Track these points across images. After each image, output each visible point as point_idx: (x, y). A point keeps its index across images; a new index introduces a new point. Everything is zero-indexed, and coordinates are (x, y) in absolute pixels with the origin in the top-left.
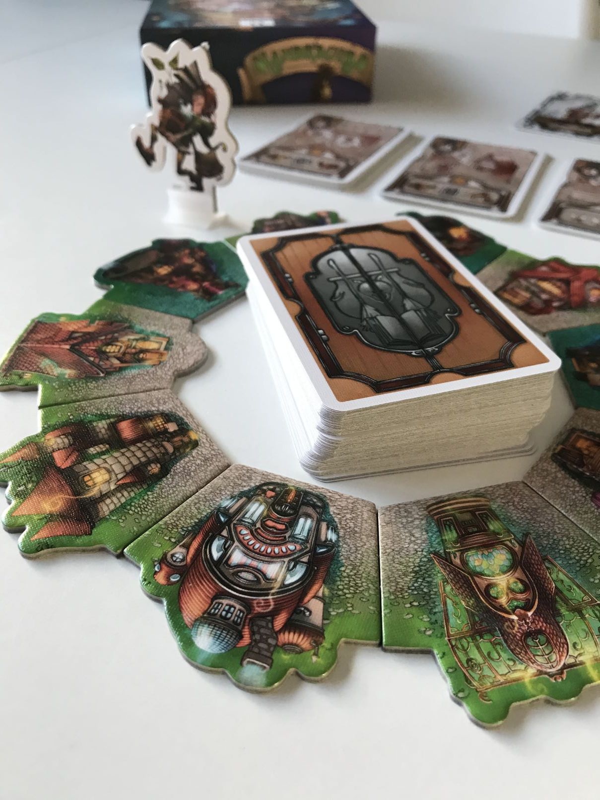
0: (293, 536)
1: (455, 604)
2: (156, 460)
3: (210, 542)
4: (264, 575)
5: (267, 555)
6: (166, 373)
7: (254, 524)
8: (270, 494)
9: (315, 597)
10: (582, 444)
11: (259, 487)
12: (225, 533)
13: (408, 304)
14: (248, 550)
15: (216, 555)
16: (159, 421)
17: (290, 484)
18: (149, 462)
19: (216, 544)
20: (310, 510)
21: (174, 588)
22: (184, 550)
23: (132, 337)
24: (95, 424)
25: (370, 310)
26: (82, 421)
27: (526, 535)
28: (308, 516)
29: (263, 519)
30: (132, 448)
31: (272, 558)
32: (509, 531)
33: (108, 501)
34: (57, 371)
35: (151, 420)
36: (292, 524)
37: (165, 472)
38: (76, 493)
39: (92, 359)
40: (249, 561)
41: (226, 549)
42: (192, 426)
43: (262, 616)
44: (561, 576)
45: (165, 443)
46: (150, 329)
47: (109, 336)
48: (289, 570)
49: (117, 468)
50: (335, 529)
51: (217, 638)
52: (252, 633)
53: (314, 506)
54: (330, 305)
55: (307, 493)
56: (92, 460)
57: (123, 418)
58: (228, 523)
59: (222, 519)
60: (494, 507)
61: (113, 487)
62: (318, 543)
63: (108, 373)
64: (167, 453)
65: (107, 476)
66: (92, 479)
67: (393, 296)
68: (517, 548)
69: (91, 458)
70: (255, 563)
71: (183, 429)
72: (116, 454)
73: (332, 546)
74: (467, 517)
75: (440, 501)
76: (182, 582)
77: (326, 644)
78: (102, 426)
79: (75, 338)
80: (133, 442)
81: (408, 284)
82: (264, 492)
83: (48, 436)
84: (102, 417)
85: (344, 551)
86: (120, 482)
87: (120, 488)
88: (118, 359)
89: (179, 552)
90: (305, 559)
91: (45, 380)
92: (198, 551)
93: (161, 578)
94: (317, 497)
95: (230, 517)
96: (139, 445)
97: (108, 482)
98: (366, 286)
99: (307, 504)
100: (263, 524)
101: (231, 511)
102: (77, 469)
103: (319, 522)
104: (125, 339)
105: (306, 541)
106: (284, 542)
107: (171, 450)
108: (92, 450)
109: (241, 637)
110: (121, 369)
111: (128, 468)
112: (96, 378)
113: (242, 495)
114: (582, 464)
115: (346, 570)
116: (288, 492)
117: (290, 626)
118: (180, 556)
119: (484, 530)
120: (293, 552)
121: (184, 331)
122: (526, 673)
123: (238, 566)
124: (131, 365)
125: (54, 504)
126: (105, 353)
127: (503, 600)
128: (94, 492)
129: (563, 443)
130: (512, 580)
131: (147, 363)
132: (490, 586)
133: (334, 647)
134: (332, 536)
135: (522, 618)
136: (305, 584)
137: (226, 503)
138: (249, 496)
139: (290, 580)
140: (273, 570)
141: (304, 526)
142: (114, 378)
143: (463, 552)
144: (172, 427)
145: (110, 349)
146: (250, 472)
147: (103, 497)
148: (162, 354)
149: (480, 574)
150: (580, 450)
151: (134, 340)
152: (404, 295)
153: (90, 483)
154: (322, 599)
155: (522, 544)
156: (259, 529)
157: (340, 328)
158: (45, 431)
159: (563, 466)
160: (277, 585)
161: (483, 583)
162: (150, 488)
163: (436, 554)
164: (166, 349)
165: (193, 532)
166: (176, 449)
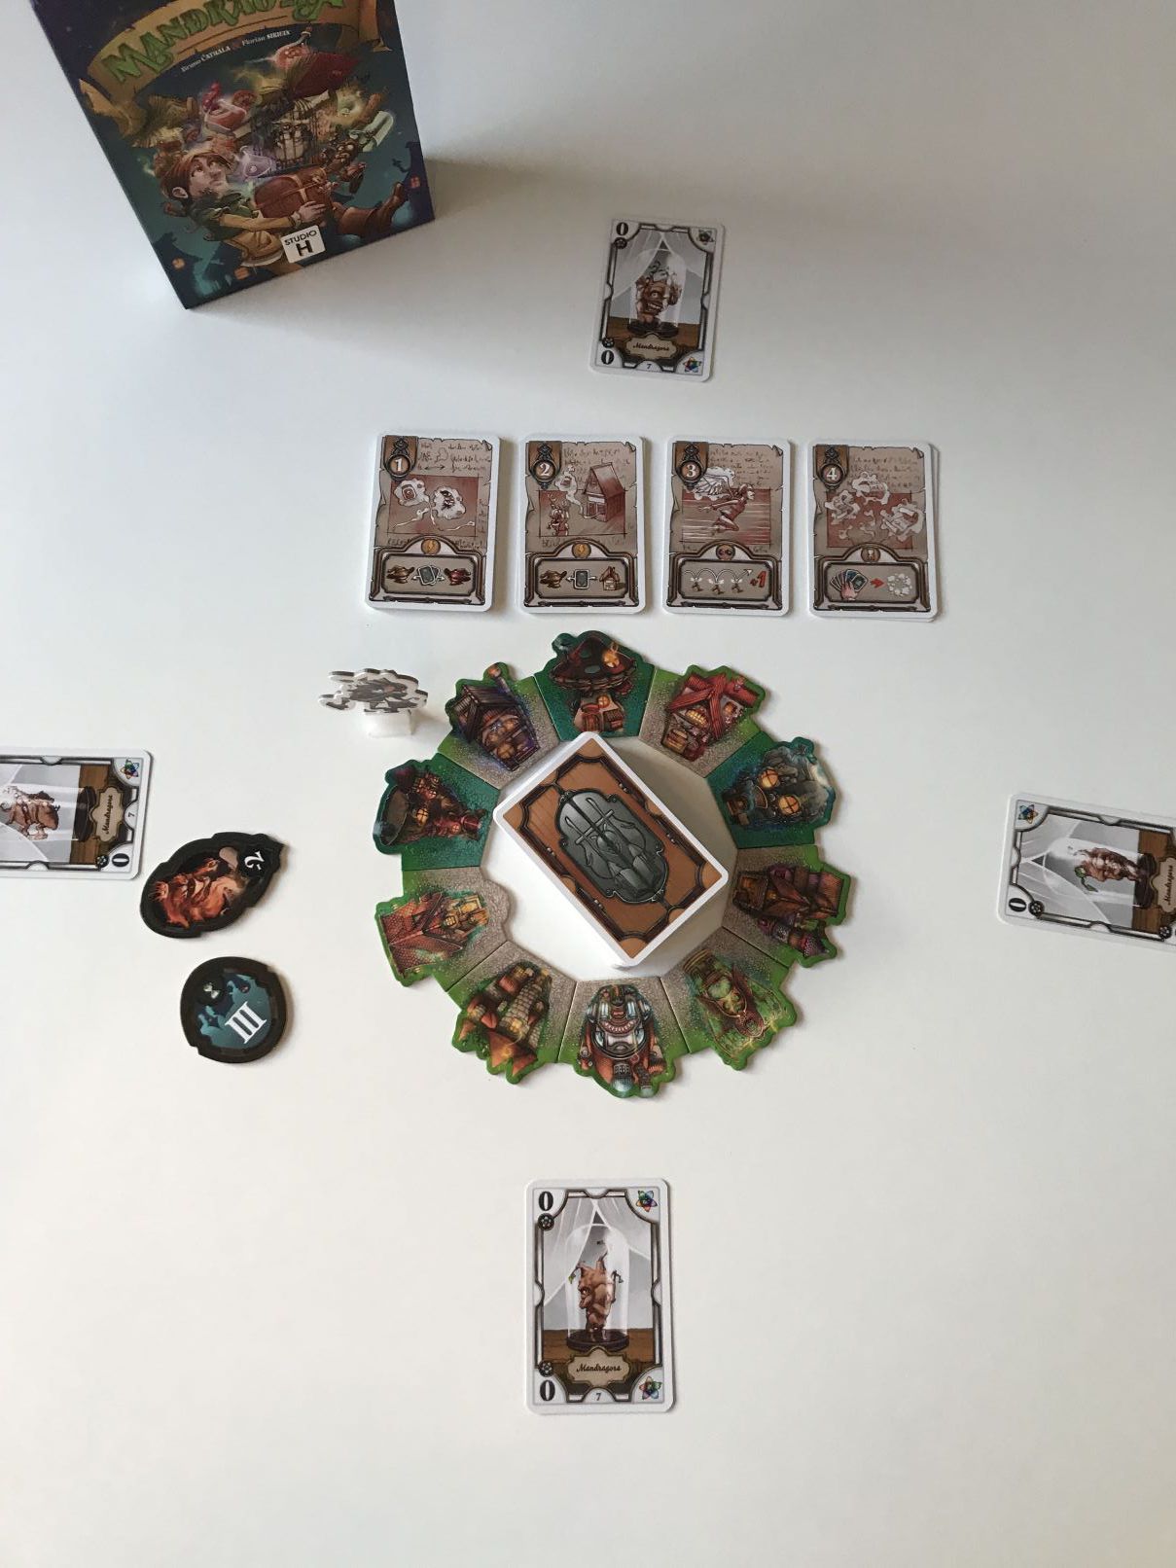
0: (629, 1016)
1: (713, 1020)
2: (538, 1000)
3: (595, 1038)
4: (627, 1043)
5: (624, 1032)
6: (496, 928)
7: (608, 1017)
8: (606, 995)
9: (654, 1044)
10: (746, 884)
11: (598, 993)
12: (598, 1029)
13: (632, 849)
14: (614, 1034)
15: (601, 1043)
16: (520, 970)
17: (612, 984)
18: (535, 1003)
19: (597, 1037)
20: (629, 997)
21: (593, 1070)
22: (584, 1048)
23: (454, 904)
24: (487, 989)
25: (614, 868)
26: (478, 991)
27: (733, 965)
28: (630, 1001)
29: (611, 1012)
30: (520, 997)
31: (626, 1033)
32: (724, 966)
33: (532, 1037)
34: (432, 957)
35: (515, 972)
36: (626, 1009)
37: (547, 1006)
38: (513, 1040)
39: (444, 937)
40: (617, 1040)
41: (603, 1038)
42: (540, 965)
43: (637, 1064)
44: (754, 984)
45: (534, 985)
46: (460, 889)
47: (439, 910)
48: (637, 1036)
49: (521, 1014)
50: (647, 1003)
51: (624, 1083)
52: (637, 1075)
53: (631, 993)
54: (589, 870)
55: (623, 986)
56: (504, 1016)
57: (498, 978)
58: (596, 1022)
59: (592, 1022)
60: (714, 953)
61: (528, 1028)
62: (643, 1015)
63: (464, 945)
64: (539, 993)
65: (520, 1023)
66: (514, 1027)
67: (620, 845)
68: (731, 975)
69: (503, 1015)
70: (620, 1040)
71: (537, 972)
72: (514, 1005)
73: (649, 1013)
74: (703, 965)
75: (687, 961)
76: (595, 1065)
77: (669, 1065)
78: (491, 988)
79: (419, 922)
80: (517, 992)
81: (625, 827)
82: (603, 995)
83: (470, 1010)
84: (488, 981)
85: (656, 1014)
86: (530, 1023)
87: (532, 1026)
88: (460, 929)
89: (583, 1049)
90: (641, 1027)
91: (432, 968)
92: (592, 1045)
93: (584, 1067)
94: (630, 986)
95: (595, 1018)
96: (521, 993)
97: (523, 1025)
98: (600, 840)
99: (627, 993)
100: (614, 1017)
101: (594, 1014)
102: (501, 1025)
103: (637, 1002)
104: (450, 908)
105: (636, 1016)
106: (627, 1022)
107: (540, 989)
108: (500, 1009)
109: (633, 1078)
110: (469, 937)
111: (527, 1012)
112: (461, 952)
113: (593, 1002)
114: (749, 901)
115: (661, 1024)
116: (614, 990)
117: (651, 1064)
118: (585, 1052)
119: (713, 971)
120: (634, 1025)
121: (482, 881)
122: (750, 1042)
123: (614, 1044)
124: (472, 930)
125: (507, 1052)
126: (448, 927)
127: (732, 1009)
128: (521, 1036)
129: (736, 888)
130: (733, 995)
131: (481, 924)
132: (724, 1003)
133: (673, 1064)
134: (647, 1008)
135: (742, 1014)
136: (647, 1039)
137: (589, 1011)
138: (596, 1001)
139: (640, 1041)
140: (630, 1039)
141: (631, 1007)
142: (470, 947)
143: (707, 989)
144: (530, 972)
145: (449, 922)
146: (588, 985)
147: (528, 1035)
148: (484, 912)
149: (718, 999)
150: (745, 890)
151: (458, 905)
152: (627, 842)
153: (515, 1031)
154: (657, 1044)
155: (732, 971)
156: (613, 1019)
157: (606, 894)
158: (464, 1007)
159: (740, 907)
160: (636, 1046)
161: (720, 1003)
162: (547, 1020)
163: (696, 996)
164: (483, 905)
165: (583, 1035)
166: (542, 986)
